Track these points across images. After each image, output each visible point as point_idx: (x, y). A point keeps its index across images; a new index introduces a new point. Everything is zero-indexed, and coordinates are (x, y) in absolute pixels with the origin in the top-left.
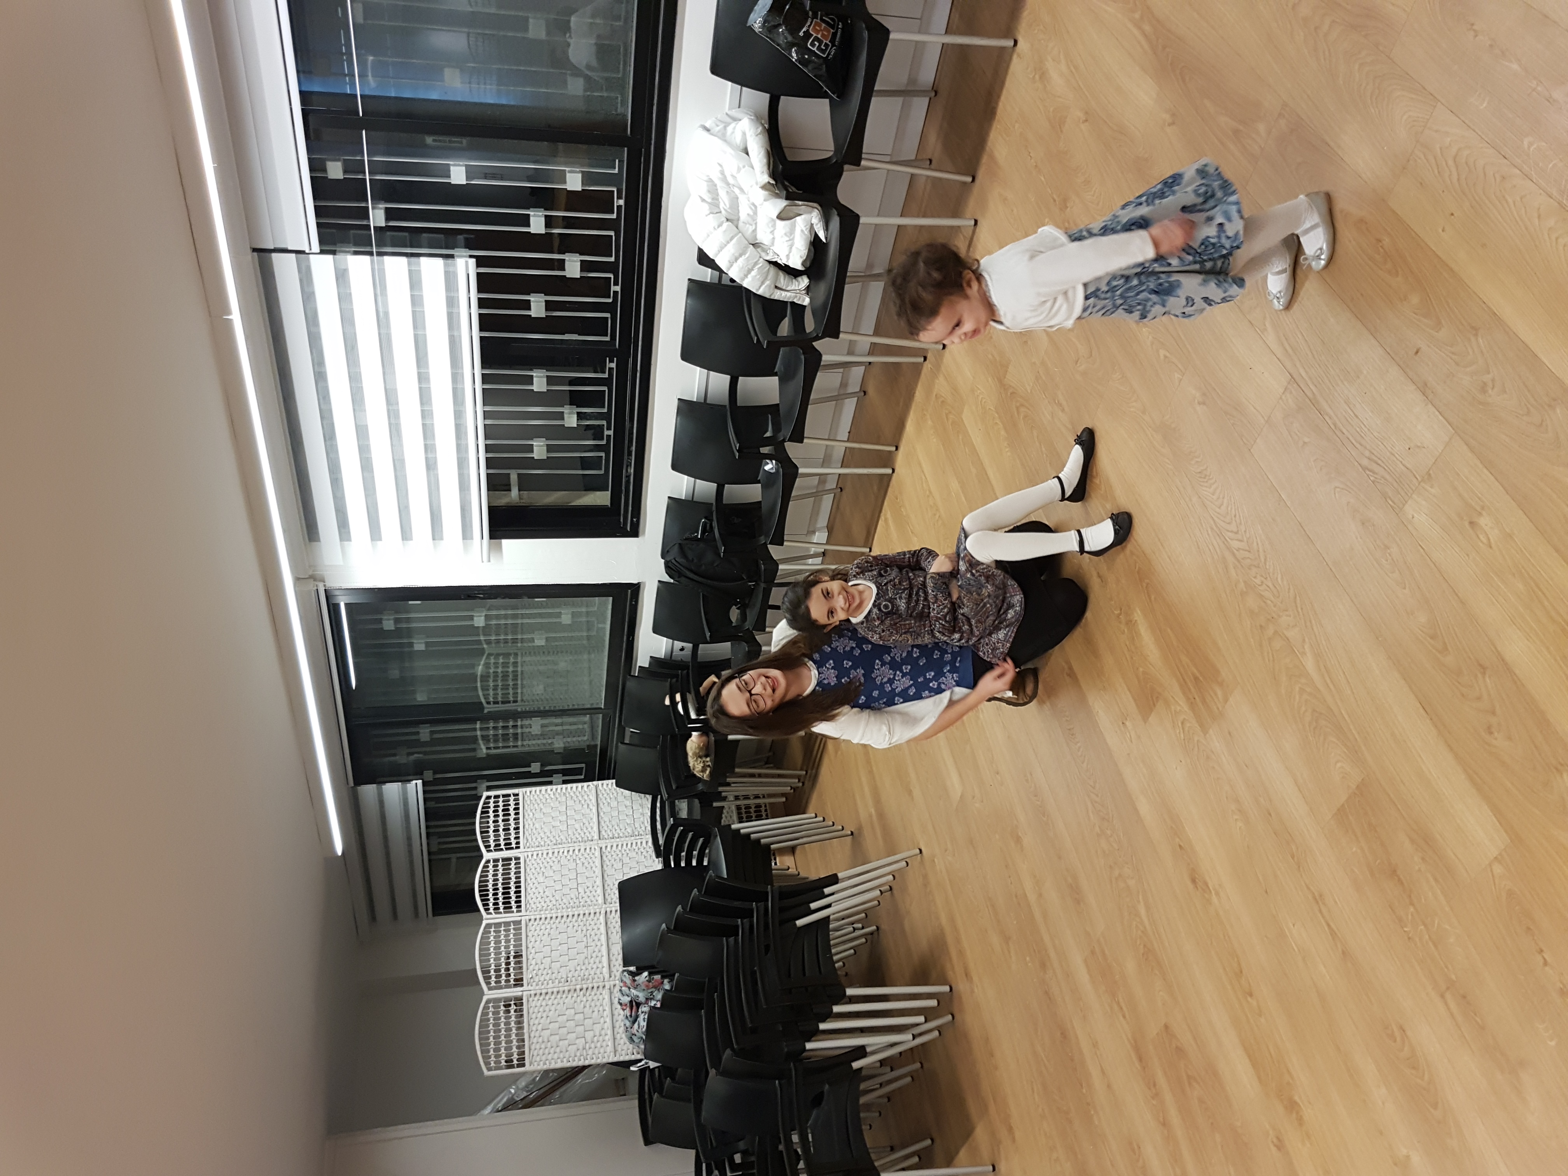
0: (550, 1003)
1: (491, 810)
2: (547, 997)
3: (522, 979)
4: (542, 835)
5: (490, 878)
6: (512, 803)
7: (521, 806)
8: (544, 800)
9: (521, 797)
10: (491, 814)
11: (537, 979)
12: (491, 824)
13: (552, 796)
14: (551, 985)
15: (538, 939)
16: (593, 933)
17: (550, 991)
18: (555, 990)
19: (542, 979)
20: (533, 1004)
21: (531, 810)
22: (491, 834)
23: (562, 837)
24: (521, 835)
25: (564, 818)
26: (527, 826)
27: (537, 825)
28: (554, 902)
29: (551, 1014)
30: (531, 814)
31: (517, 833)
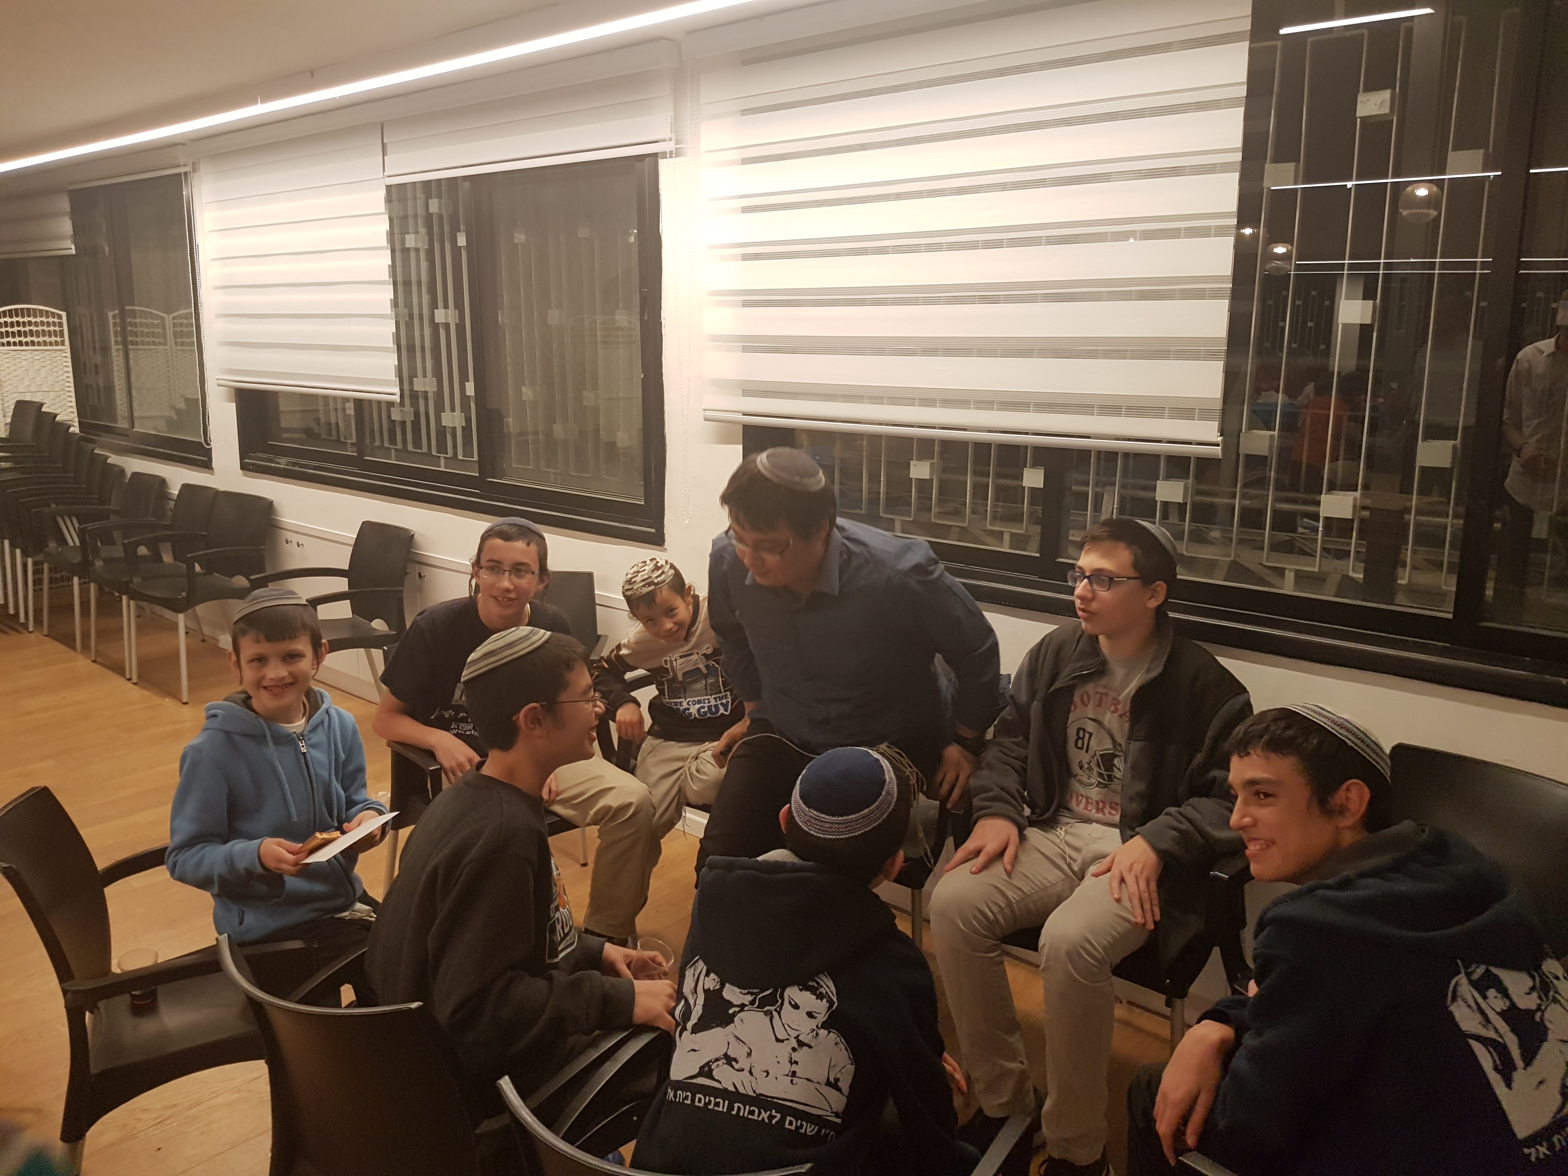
1: (44, 319)
4: (13, 368)
6: (53, 339)
7: (24, 348)
8: (55, 370)
9: (60, 347)
10: (38, 319)
12: (26, 319)
13: (60, 378)
21: (43, 357)
22: (15, 319)
23: (9, 388)
24: (13, 348)
25: (33, 389)
26: (23, 353)
27: (24, 363)
30: (38, 358)
31: (15, 344)
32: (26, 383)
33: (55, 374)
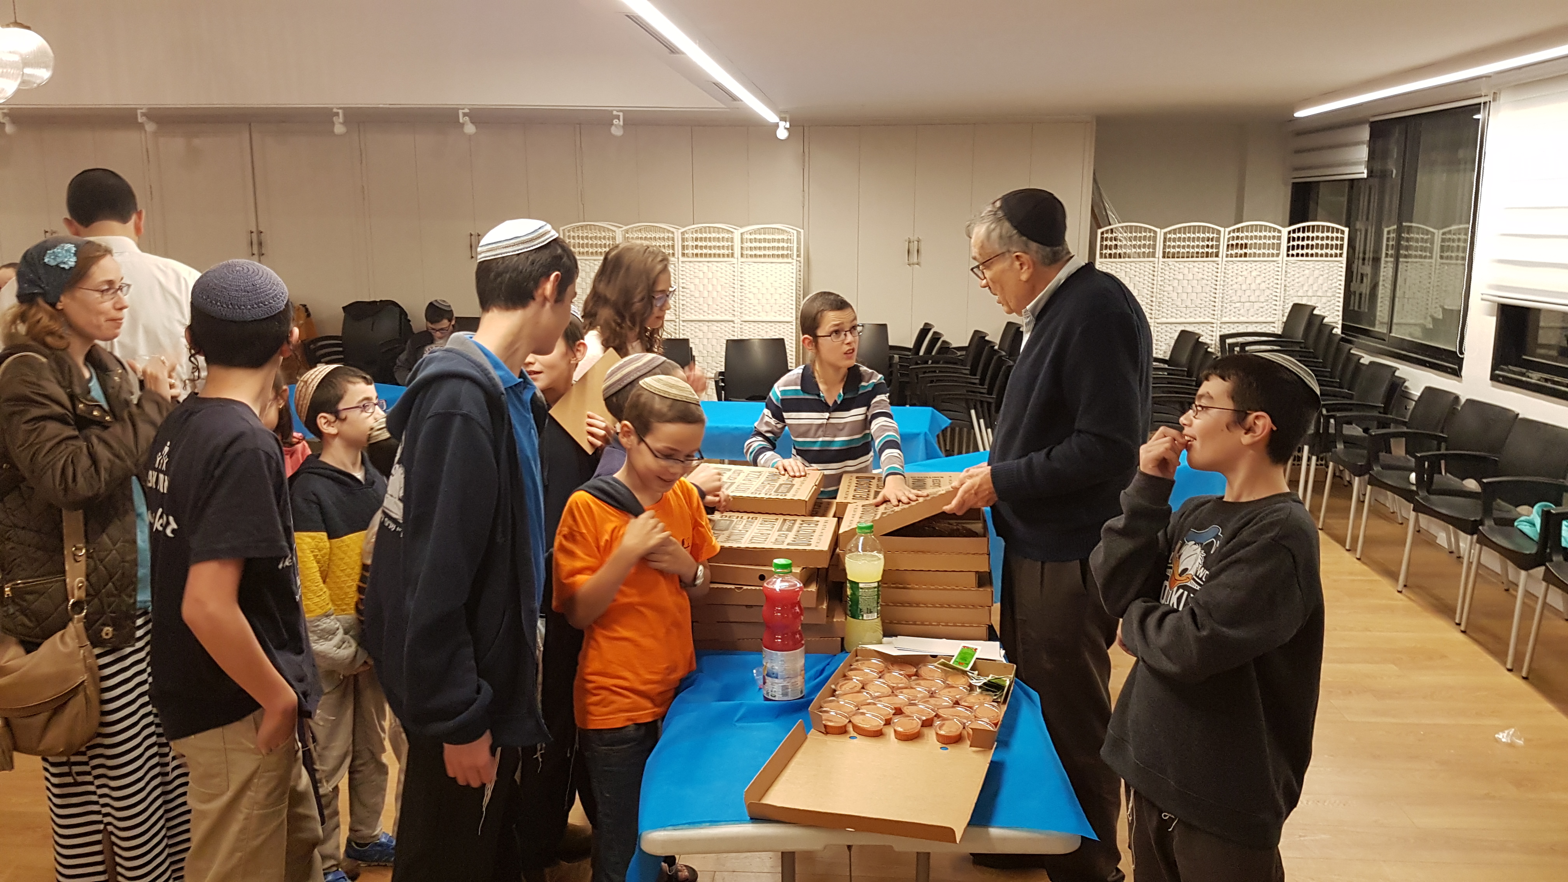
0: (1146, 278)
1: (1330, 234)
2: (1151, 276)
3: (1168, 257)
4: (1297, 275)
5: (1263, 234)
6: (1334, 251)
7: (1309, 258)
8: (1330, 278)
9: (1338, 259)
10: (1325, 235)
11: (1167, 268)
12: (1315, 234)
13: (1333, 285)
14: (1160, 279)
15: (1200, 270)
16: (1197, 312)
17: (1155, 278)
18: (1155, 282)
19: (1167, 273)
20: (1147, 266)
21: (1323, 267)
22: (1306, 235)
23: (1292, 292)
24: (1300, 258)
25: (1310, 294)
26: (1307, 263)
27: (1307, 272)
28: (1231, 283)
29: (1137, 278)
30: (1318, 267)
31: (1302, 255)
32: (1305, 288)
33: (1330, 282)
